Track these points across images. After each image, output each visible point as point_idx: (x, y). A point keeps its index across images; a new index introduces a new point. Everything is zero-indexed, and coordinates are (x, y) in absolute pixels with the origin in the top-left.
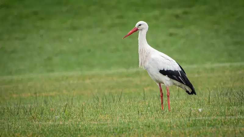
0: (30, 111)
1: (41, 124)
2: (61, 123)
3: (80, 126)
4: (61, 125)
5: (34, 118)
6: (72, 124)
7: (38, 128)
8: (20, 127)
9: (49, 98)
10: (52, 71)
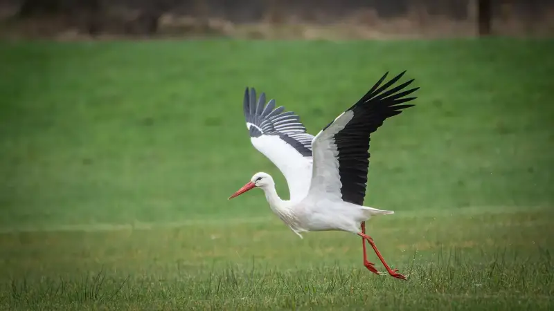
0: (430, 274)
1: (451, 298)
2: (486, 296)
3: (520, 302)
4: (487, 299)
5: (438, 286)
6: (505, 299)
7: (446, 305)
8: (415, 302)
9: (462, 252)
10: (467, 205)
